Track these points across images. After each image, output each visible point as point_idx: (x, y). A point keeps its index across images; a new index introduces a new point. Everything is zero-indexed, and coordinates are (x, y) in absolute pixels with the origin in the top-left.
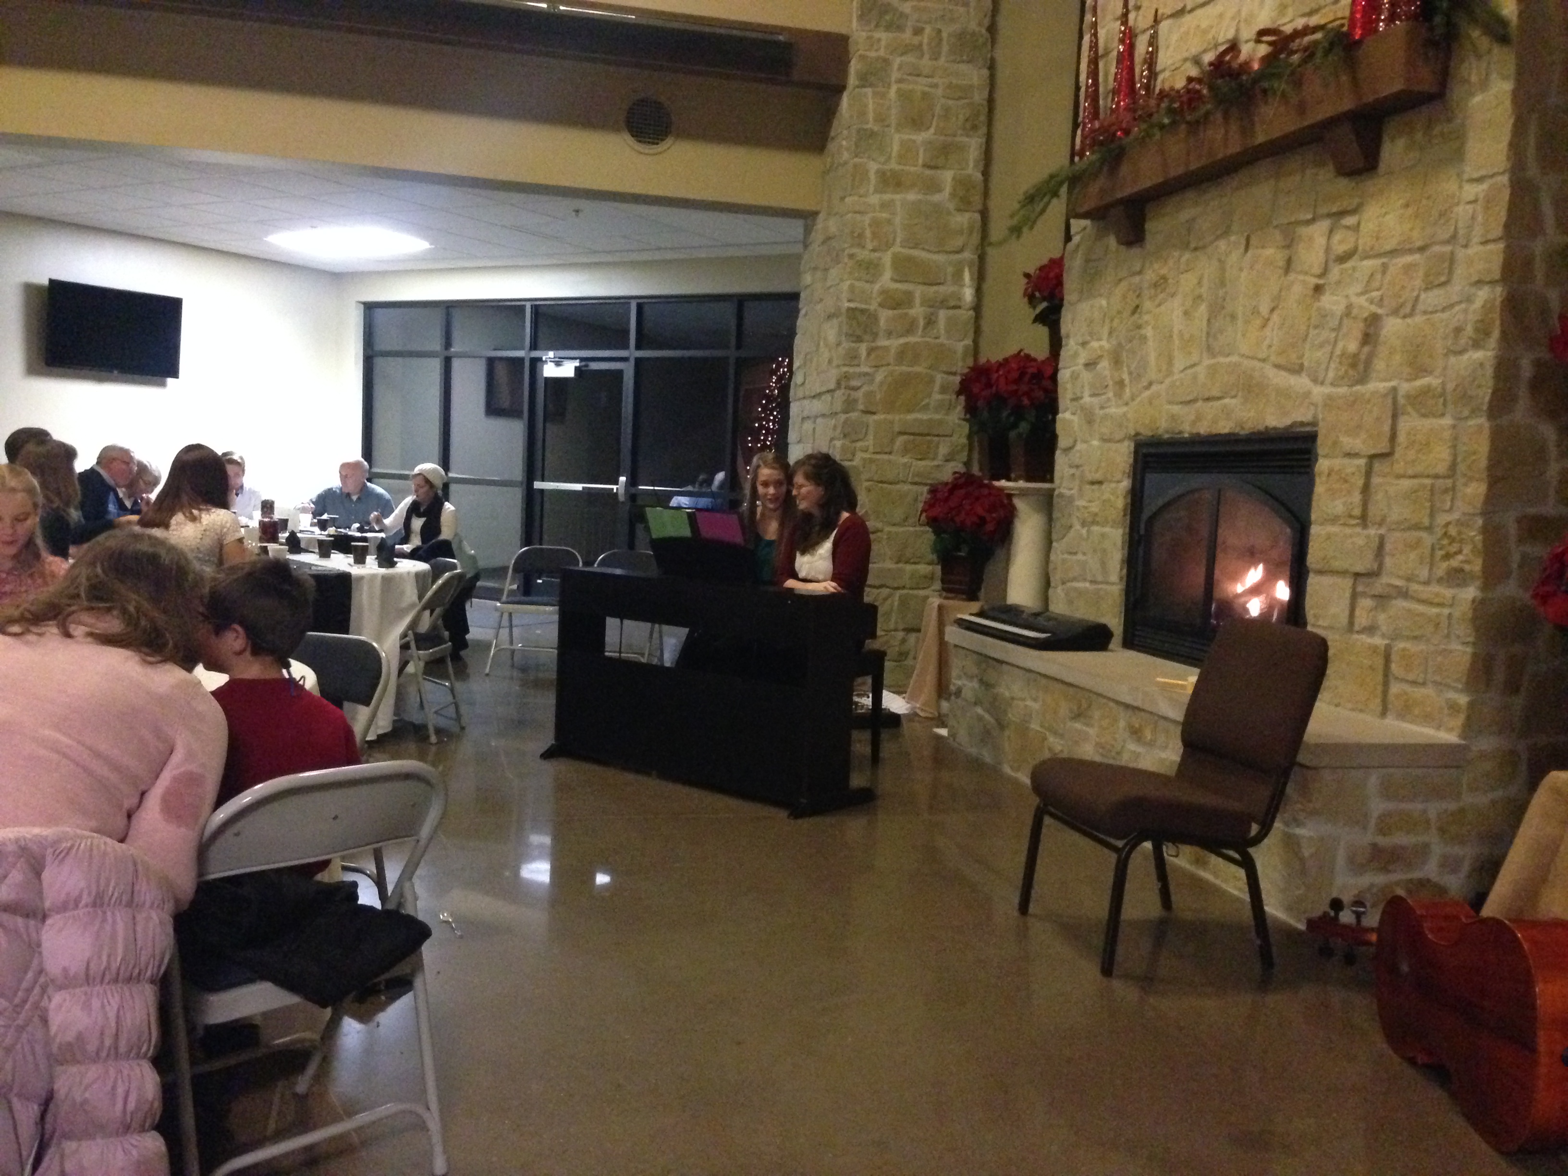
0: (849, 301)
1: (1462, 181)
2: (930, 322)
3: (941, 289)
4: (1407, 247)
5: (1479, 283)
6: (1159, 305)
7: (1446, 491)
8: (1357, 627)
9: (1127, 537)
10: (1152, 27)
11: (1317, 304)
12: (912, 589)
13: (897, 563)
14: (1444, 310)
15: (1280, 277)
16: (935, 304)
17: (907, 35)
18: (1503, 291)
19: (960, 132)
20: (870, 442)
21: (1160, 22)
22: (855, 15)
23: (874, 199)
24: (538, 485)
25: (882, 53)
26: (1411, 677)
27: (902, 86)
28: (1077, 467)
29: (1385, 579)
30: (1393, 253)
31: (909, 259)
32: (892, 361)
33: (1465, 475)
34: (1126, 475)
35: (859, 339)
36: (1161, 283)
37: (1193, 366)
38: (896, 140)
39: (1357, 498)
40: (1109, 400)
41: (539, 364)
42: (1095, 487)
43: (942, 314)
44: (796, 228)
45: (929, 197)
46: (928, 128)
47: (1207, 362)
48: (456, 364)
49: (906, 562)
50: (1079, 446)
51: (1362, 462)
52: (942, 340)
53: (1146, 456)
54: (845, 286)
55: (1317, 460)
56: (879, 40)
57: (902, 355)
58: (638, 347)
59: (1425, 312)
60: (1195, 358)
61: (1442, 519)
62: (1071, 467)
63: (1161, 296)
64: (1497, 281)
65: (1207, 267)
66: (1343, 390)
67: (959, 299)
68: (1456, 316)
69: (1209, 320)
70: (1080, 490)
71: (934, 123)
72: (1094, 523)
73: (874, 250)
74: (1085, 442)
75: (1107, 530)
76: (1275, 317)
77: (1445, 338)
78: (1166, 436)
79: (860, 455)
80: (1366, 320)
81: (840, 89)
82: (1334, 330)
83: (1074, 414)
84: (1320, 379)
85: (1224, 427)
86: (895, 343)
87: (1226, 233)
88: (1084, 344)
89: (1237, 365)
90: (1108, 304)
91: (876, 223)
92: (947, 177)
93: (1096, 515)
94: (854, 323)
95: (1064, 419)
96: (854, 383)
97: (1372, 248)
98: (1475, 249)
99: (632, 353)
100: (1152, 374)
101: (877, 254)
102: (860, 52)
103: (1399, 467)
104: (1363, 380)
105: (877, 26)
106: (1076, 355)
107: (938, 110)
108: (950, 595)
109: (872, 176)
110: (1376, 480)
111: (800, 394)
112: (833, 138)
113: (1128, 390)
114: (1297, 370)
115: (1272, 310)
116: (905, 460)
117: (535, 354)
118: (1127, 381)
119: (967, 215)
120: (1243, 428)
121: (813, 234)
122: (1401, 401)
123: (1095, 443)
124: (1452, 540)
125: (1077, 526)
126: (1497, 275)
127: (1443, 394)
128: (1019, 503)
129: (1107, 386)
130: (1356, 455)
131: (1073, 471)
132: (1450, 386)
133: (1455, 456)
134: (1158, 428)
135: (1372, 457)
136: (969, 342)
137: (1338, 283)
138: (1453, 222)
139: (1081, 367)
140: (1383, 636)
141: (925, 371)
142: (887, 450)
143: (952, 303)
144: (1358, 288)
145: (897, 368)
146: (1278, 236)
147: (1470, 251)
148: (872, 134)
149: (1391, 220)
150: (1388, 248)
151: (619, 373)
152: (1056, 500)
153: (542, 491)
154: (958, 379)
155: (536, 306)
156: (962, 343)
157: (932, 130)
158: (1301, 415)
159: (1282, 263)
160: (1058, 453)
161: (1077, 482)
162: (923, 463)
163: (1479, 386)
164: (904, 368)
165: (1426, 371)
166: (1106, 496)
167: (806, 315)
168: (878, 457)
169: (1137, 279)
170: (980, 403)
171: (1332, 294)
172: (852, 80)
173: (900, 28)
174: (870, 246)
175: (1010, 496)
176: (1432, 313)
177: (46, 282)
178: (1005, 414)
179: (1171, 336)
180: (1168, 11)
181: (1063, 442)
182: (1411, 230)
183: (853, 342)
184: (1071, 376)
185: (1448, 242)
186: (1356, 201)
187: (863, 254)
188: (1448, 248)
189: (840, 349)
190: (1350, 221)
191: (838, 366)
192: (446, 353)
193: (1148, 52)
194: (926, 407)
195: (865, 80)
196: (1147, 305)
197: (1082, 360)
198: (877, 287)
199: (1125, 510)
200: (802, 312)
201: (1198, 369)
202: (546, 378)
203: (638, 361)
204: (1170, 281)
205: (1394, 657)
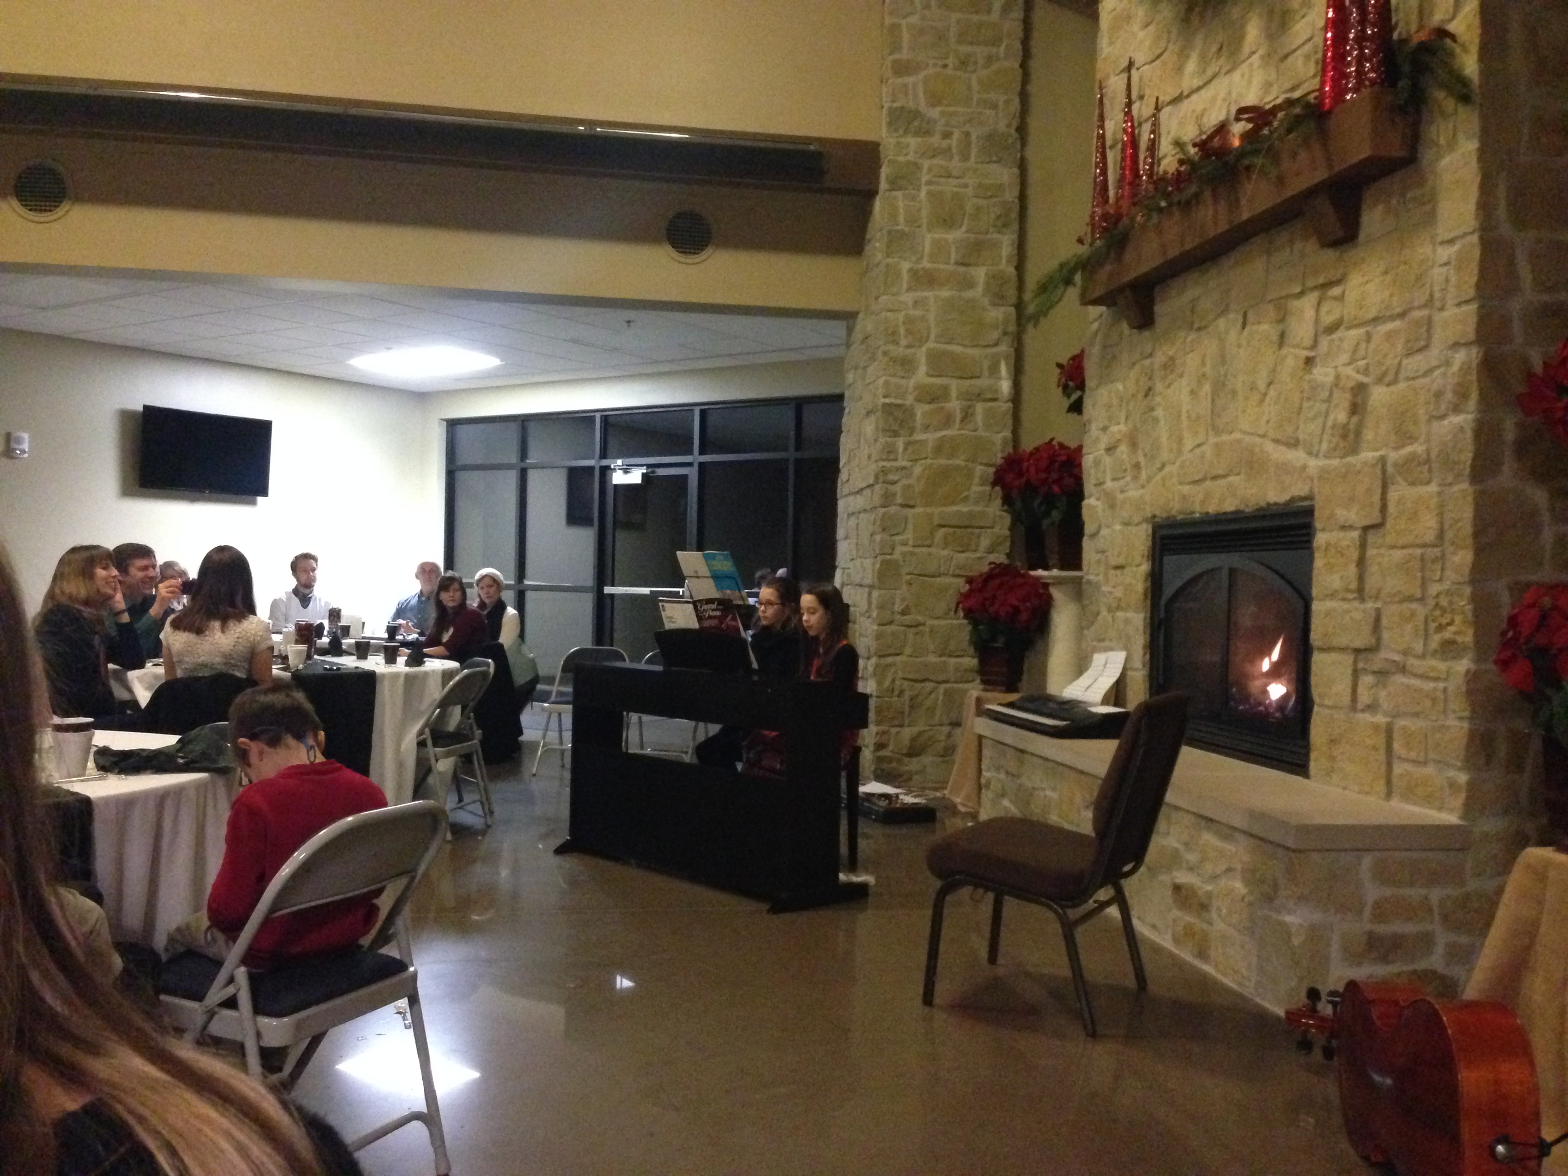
0: (884, 397)
1: (1434, 245)
2: (967, 415)
3: (978, 382)
4: (1388, 314)
5: (1456, 345)
6: (1168, 387)
7: (1434, 561)
8: (1360, 706)
9: (1148, 620)
10: (1154, 115)
11: (1307, 377)
12: (955, 682)
13: (940, 656)
14: (1426, 374)
15: (1274, 353)
16: (973, 397)
17: (935, 140)
18: (1478, 352)
19: (991, 229)
20: (909, 535)
21: (1162, 108)
22: (884, 122)
23: (908, 298)
24: (608, 590)
25: (910, 157)
26: (1413, 755)
27: (932, 188)
28: (1103, 552)
29: (1383, 654)
30: (1376, 320)
31: (944, 353)
32: (930, 455)
33: (1453, 543)
34: (1145, 558)
35: (896, 434)
36: (1169, 366)
37: (1199, 445)
38: (928, 240)
39: (1353, 570)
40: (1127, 484)
41: (609, 472)
42: (1119, 572)
43: (980, 408)
44: (838, 329)
45: (963, 294)
46: (961, 226)
47: (1213, 440)
48: (532, 475)
49: (950, 656)
50: (1104, 532)
51: (1355, 534)
52: (981, 432)
53: (1163, 538)
54: (881, 381)
55: (1314, 535)
56: (908, 145)
57: (939, 449)
58: (701, 453)
59: (1408, 379)
60: (1201, 438)
61: (1434, 589)
62: (1098, 552)
63: (1172, 376)
64: (1472, 343)
65: (1209, 346)
66: (1335, 462)
67: (996, 391)
68: (1437, 380)
69: (1213, 400)
70: (1106, 575)
71: (966, 222)
72: (1119, 608)
73: (909, 346)
74: (1108, 527)
75: (1130, 614)
76: (1272, 393)
77: (1427, 403)
78: (1180, 517)
79: (899, 549)
80: (1352, 389)
81: (871, 194)
82: (1324, 401)
83: (1098, 499)
84: (1315, 452)
85: (1230, 506)
86: (931, 437)
87: (1225, 311)
88: (1105, 429)
89: (1239, 441)
90: (1124, 387)
91: (909, 321)
92: (980, 274)
93: (1120, 600)
94: (891, 419)
95: (1089, 505)
96: (891, 477)
97: (1355, 318)
98: (1451, 312)
99: (696, 457)
100: (1165, 455)
101: (910, 351)
102: (889, 158)
103: (1390, 539)
104: (1354, 450)
105: (906, 132)
106: (1097, 439)
107: (969, 208)
108: (988, 687)
109: (905, 276)
110: (1371, 552)
111: (846, 491)
112: (869, 241)
113: (1143, 472)
114: (1293, 444)
115: (1270, 384)
116: (945, 553)
117: (604, 462)
118: (1143, 464)
119: (1003, 309)
120: (1247, 506)
121: (854, 334)
122: (1390, 469)
123: (1118, 527)
124: (1444, 611)
125: (1104, 613)
126: (1472, 336)
127: (1428, 461)
128: (1055, 592)
129: (1126, 470)
130: (1351, 527)
131: (1099, 556)
132: (1434, 454)
133: (1442, 524)
134: (1171, 509)
135: (1366, 529)
136: (1007, 433)
137: (1328, 354)
138: (1428, 286)
139: (1102, 452)
140: (1386, 714)
141: (963, 463)
142: (928, 543)
143: (989, 396)
144: (1345, 358)
145: (935, 461)
146: (1271, 312)
147: (1446, 314)
148: (903, 235)
149: (1371, 287)
150: (1370, 316)
151: (685, 478)
152: (1084, 587)
153: (612, 596)
154: (992, 470)
155: (606, 416)
156: (1000, 435)
157: (964, 228)
158: (1299, 489)
159: (1275, 338)
160: (1085, 539)
161: (1102, 569)
162: (963, 555)
163: (1461, 451)
164: (943, 461)
165: (1411, 437)
166: (1128, 580)
167: (849, 412)
168: (917, 550)
169: (1147, 362)
170: (1014, 494)
171: (1323, 366)
172: (883, 185)
173: (928, 133)
174: (903, 342)
175: (1046, 586)
176: (1413, 379)
177: (140, 409)
178: (1037, 502)
179: (1180, 416)
180: (1168, 98)
181: (1089, 529)
182: (1391, 295)
183: (890, 437)
184: (1094, 461)
185: (1425, 306)
186: (1341, 271)
187: (898, 351)
188: (1425, 312)
189: (878, 443)
190: (1336, 291)
191: (876, 461)
192: (523, 465)
193: (1149, 139)
194: (965, 499)
195: (894, 185)
196: (1159, 386)
197: (1103, 445)
198: (912, 383)
199: (1145, 594)
200: (847, 411)
201: (1204, 448)
202: (616, 486)
203: (701, 465)
204: (1178, 361)
205: (1396, 735)
